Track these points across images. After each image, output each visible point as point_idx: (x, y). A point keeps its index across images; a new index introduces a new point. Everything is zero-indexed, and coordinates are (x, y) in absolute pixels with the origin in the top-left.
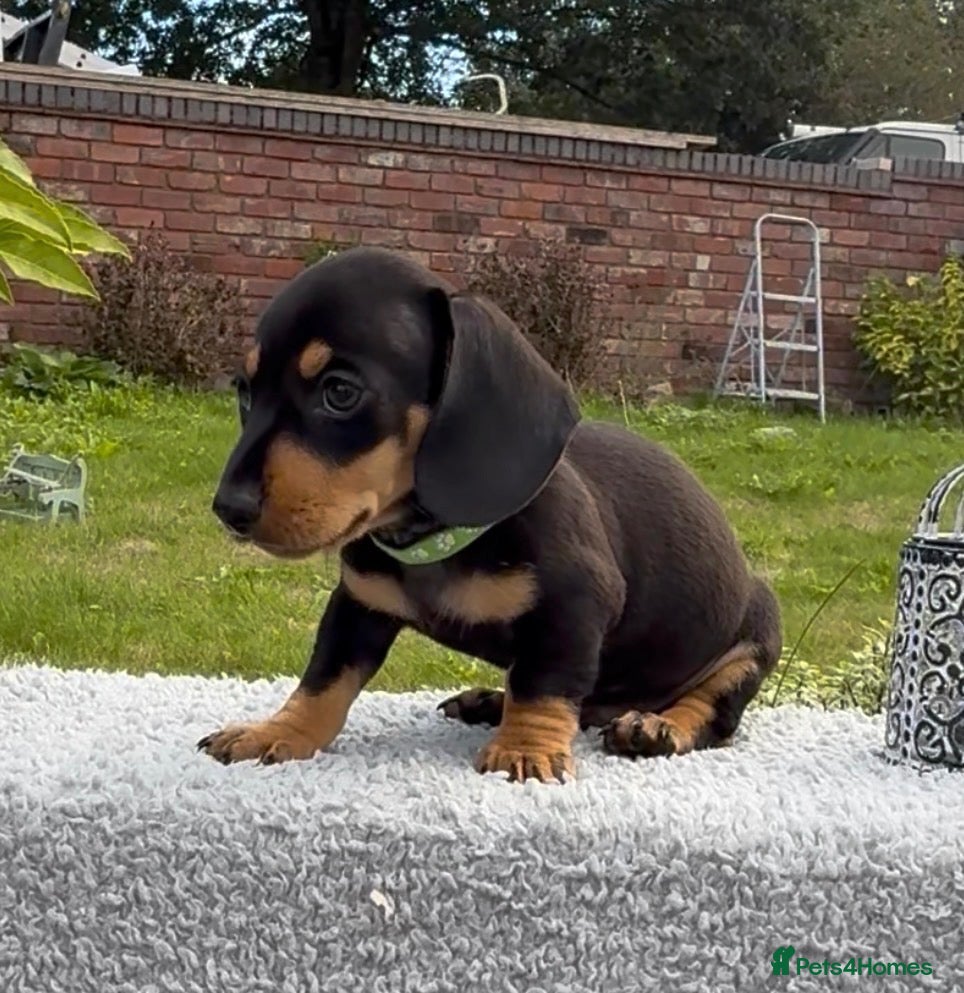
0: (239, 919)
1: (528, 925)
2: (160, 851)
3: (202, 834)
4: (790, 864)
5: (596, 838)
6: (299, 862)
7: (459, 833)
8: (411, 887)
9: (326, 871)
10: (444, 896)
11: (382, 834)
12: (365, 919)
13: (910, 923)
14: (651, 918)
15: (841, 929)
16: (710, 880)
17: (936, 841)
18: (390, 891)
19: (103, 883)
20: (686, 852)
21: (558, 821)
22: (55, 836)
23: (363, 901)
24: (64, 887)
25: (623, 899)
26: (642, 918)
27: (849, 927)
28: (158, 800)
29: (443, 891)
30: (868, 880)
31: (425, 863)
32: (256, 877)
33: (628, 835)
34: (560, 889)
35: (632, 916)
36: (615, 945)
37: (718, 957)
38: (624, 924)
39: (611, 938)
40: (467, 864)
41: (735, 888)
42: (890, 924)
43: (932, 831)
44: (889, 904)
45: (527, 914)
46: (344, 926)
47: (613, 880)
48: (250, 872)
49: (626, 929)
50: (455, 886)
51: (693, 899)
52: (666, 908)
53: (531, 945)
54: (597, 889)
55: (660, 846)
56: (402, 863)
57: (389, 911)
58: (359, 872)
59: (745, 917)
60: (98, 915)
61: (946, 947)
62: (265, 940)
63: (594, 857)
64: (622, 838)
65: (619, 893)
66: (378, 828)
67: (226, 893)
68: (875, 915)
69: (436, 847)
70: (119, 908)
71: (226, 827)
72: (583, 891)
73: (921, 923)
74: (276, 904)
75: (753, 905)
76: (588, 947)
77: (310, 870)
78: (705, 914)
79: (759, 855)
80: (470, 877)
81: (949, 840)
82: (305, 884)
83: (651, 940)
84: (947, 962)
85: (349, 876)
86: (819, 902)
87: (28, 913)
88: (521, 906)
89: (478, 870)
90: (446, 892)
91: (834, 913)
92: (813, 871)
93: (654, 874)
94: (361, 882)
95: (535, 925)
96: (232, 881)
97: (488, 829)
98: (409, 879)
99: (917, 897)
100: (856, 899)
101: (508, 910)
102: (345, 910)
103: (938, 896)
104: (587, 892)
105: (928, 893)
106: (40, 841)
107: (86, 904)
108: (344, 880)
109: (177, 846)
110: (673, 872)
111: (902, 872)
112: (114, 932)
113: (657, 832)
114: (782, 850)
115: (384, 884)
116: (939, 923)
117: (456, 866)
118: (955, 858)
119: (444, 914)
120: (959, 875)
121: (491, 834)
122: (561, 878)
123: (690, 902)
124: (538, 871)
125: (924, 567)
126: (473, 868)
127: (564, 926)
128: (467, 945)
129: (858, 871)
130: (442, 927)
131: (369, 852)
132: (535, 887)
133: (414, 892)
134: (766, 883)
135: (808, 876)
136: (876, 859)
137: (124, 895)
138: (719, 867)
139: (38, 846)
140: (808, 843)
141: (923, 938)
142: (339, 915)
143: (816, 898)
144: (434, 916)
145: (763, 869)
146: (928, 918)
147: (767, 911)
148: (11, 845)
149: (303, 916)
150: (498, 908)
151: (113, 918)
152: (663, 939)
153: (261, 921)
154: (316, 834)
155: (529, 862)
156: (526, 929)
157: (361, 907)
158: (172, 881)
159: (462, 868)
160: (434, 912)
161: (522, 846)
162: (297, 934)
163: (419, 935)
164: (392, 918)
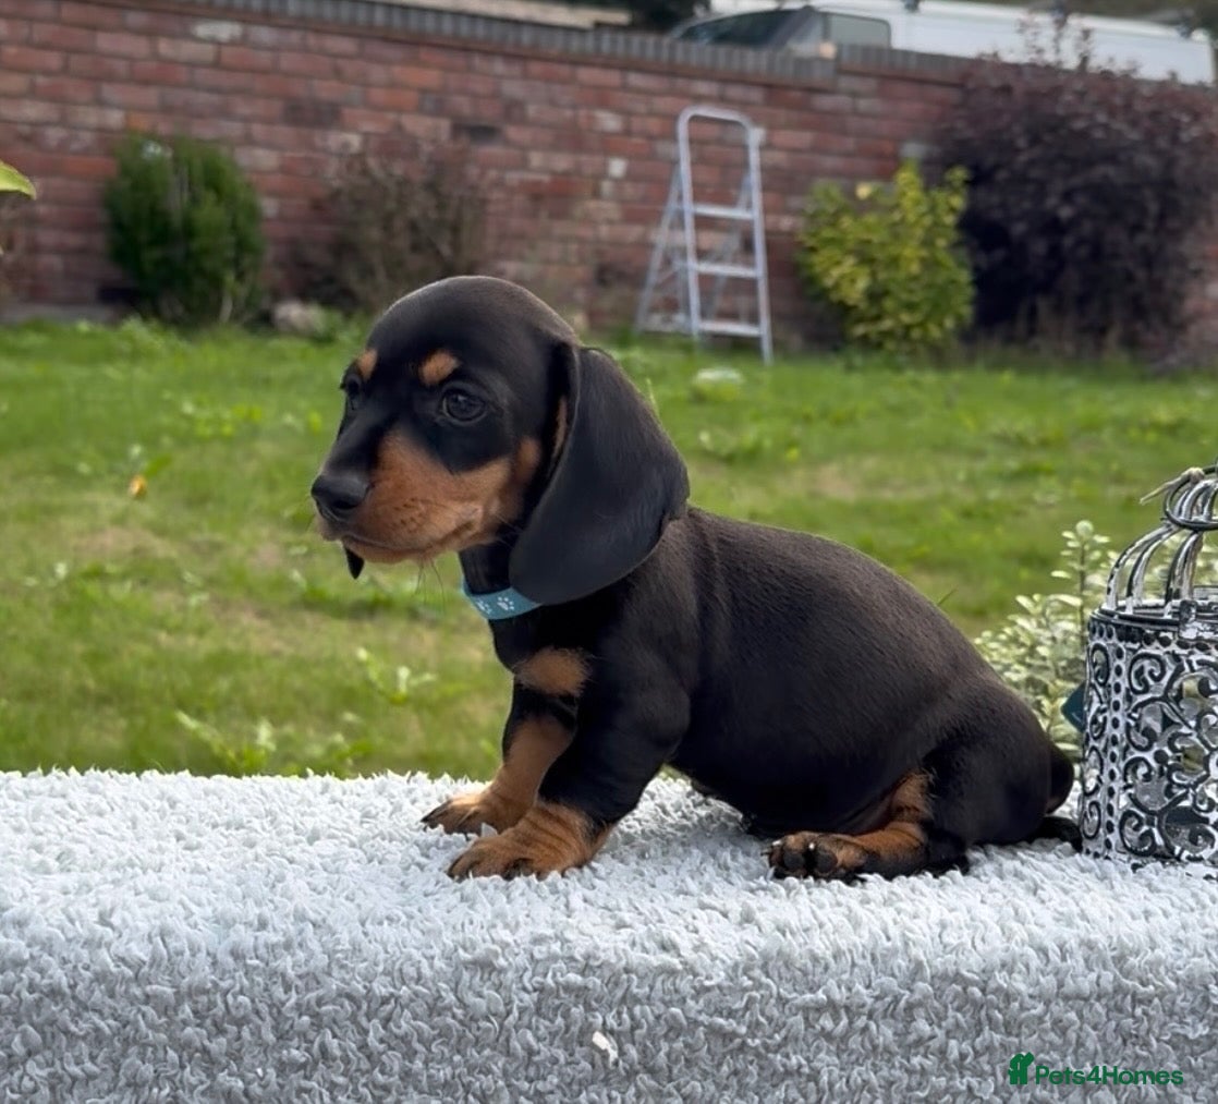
0: (444, 1073)
1: (763, 1062)
2: (349, 997)
3: (396, 974)
4: (1038, 983)
5: (831, 960)
6: (508, 1003)
7: (684, 963)
8: (635, 1026)
9: (538, 1012)
10: (671, 1035)
11: (599, 967)
12: (585, 1065)
13: (1167, 1042)
14: (895, 1048)
15: (1096, 1053)
16: (956, 1004)
17: (1185, 952)
18: (612, 1032)
19: (282, 1037)
20: (928, 972)
21: (790, 944)
22: (224, 984)
23: (581, 1045)
24: (236, 1045)
25: (865, 1029)
26: (887, 1050)
27: (1104, 1049)
28: (345, 937)
29: (671, 1029)
30: (1119, 997)
31: (648, 998)
32: (461, 1022)
33: (864, 957)
34: (798, 1021)
35: (875, 1047)
36: (859, 1080)
37: (970, 1088)
38: (867, 1057)
39: (855, 1072)
40: (696, 998)
41: (983, 1013)
42: (1146, 1045)
43: (1180, 941)
44: (1146, 1023)
45: (762, 1051)
46: (560, 1074)
47: (854, 1008)
48: (454, 1017)
49: (869, 1062)
50: (684, 1022)
51: (940, 1026)
52: (912, 1037)
53: (767, 1085)
54: (836, 1019)
55: (899, 967)
56: (623, 1000)
57: (613, 1054)
58: (577, 1011)
59: (997, 1044)
60: (278, 1076)
61: (1205, 1067)
62: (475, 1096)
63: (832, 983)
64: (860, 962)
65: (861, 1022)
66: (597, 959)
67: (427, 1043)
68: (1131, 1035)
69: (660, 979)
70: (303, 1066)
71: (425, 964)
72: (821, 1022)
73: (1179, 1042)
74: (487, 1052)
75: (1003, 1029)
76: (831, 1085)
77: (522, 1011)
78: (953, 1043)
79: (1004, 973)
80: (700, 1012)
81: (1198, 950)
82: (517, 1028)
83: (897, 1073)
84: (1207, 1083)
85: (566, 1016)
86: (1072, 1023)
87: (193, 1080)
88: (757, 1041)
89: (708, 1003)
90: (674, 1030)
91: (1088, 1035)
92: (1065, 990)
93: (896, 1000)
94: (579, 1024)
95: (771, 1062)
96: (433, 1028)
97: (714, 958)
98: (632, 1017)
99: (1171, 1014)
100: (1109, 1020)
101: (743, 1047)
102: (562, 1056)
103: (1193, 1011)
104: (826, 1022)
105: (1182, 1009)
106: (206, 992)
107: (262, 1064)
108: (559, 1021)
109: (369, 990)
110: (917, 996)
111: (1156, 987)
112: (298, 1096)
113: (894, 952)
114: (1027, 967)
115: (604, 1023)
116: (1197, 1042)
117: (684, 1000)
118: (1208, 970)
119: (673, 1056)
120: (1214, 989)
121: (718, 962)
122: (798, 1008)
123: (937, 1030)
124: (773, 1001)
125: (1121, 645)
126: (701, 1002)
127: (804, 1062)
128: (700, 1090)
129: (1110, 988)
130: (670, 1071)
131: (586, 988)
132: (770, 1020)
133: (638, 1032)
134: (1016, 1005)
135: (1057, 994)
136: (1127, 975)
137: (308, 1050)
138: (965, 989)
139: (204, 999)
140: (1055, 957)
141: (1180, 1059)
142: (555, 1061)
143: (1068, 1020)
144: (662, 1058)
145: (1012, 990)
146: (1186, 1037)
147: (1018, 1036)
148: (173, 1001)
149: (515, 1065)
150: (731, 1046)
151: (296, 1079)
152: (910, 1072)
153: (469, 1073)
154: (526, 970)
155: (762, 992)
156: (761, 1068)
157: (579, 1051)
158: (366, 1032)
159: (691, 1003)
160: (662, 1054)
161: (752, 974)
162: (508, 1086)
163: (644, 1080)
164: (616, 1063)
